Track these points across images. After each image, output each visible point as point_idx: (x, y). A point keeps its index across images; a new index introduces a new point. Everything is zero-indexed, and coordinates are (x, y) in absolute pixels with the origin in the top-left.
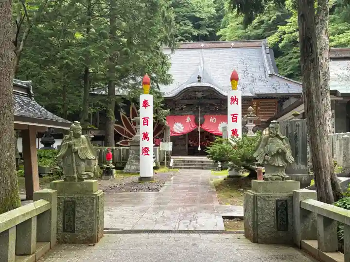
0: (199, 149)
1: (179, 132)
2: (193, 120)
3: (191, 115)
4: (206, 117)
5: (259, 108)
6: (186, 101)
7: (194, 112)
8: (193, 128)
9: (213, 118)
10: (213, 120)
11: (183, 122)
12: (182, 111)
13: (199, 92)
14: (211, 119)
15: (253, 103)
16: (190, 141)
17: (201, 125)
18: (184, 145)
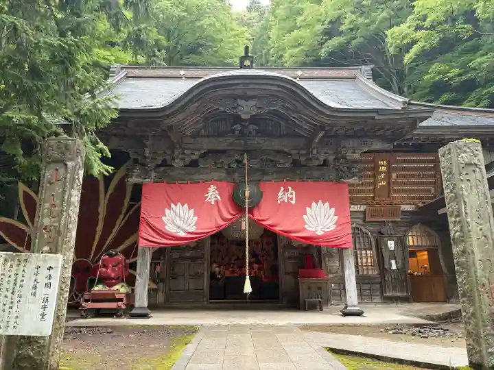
0: (248, 288)
1: (182, 234)
2: (226, 195)
3: (220, 180)
4: (266, 187)
5: (394, 175)
6: (205, 140)
7: (230, 172)
8: (224, 219)
9: (286, 190)
10: (287, 195)
11: (197, 204)
12: (192, 170)
13: (247, 98)
14: (280, 194)
15: (381, 163)
16: (215, 265)
17: (251, 212)
18: (199, 276)
